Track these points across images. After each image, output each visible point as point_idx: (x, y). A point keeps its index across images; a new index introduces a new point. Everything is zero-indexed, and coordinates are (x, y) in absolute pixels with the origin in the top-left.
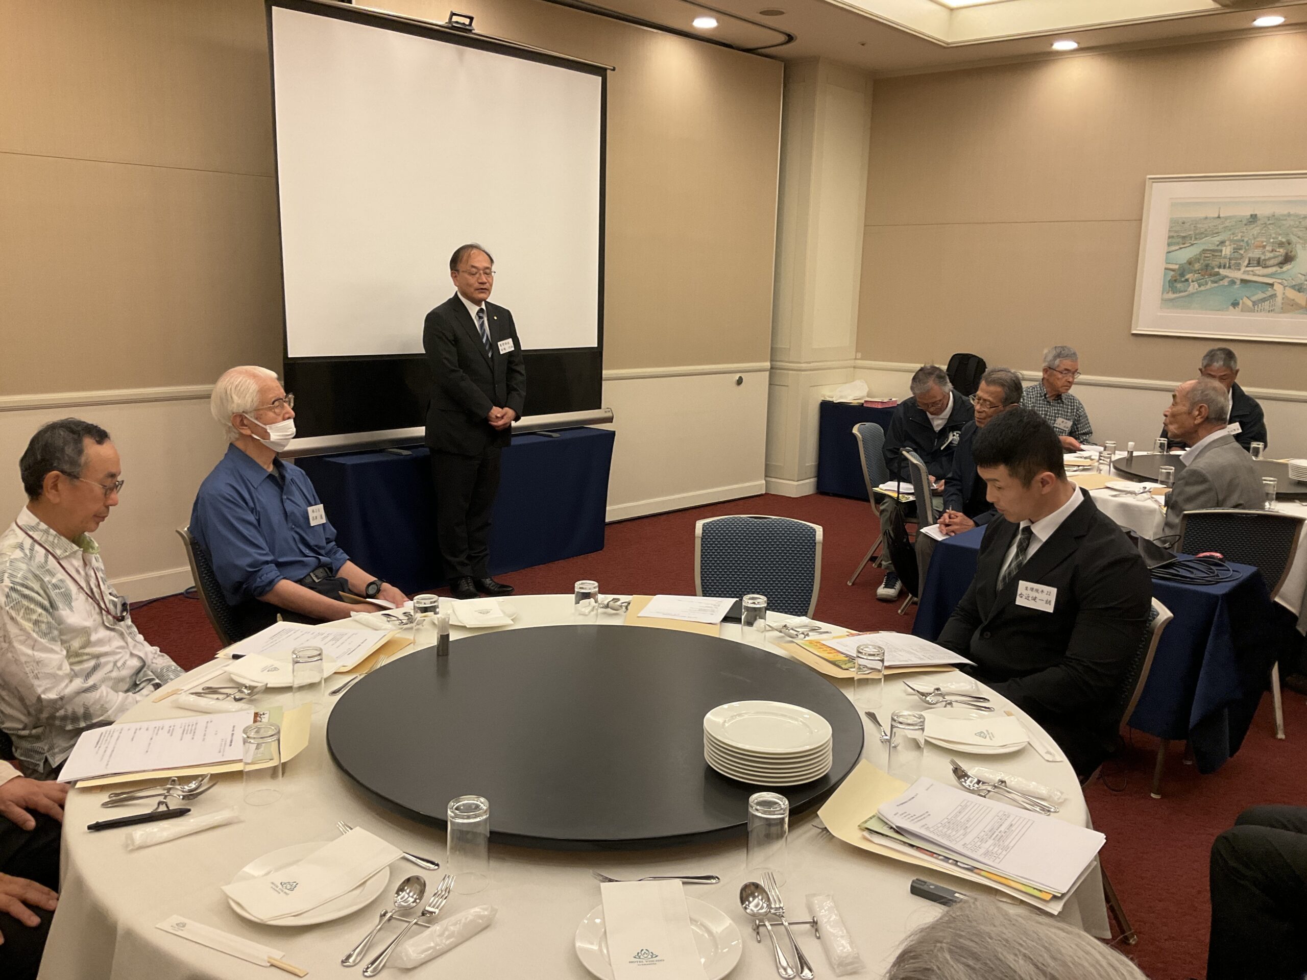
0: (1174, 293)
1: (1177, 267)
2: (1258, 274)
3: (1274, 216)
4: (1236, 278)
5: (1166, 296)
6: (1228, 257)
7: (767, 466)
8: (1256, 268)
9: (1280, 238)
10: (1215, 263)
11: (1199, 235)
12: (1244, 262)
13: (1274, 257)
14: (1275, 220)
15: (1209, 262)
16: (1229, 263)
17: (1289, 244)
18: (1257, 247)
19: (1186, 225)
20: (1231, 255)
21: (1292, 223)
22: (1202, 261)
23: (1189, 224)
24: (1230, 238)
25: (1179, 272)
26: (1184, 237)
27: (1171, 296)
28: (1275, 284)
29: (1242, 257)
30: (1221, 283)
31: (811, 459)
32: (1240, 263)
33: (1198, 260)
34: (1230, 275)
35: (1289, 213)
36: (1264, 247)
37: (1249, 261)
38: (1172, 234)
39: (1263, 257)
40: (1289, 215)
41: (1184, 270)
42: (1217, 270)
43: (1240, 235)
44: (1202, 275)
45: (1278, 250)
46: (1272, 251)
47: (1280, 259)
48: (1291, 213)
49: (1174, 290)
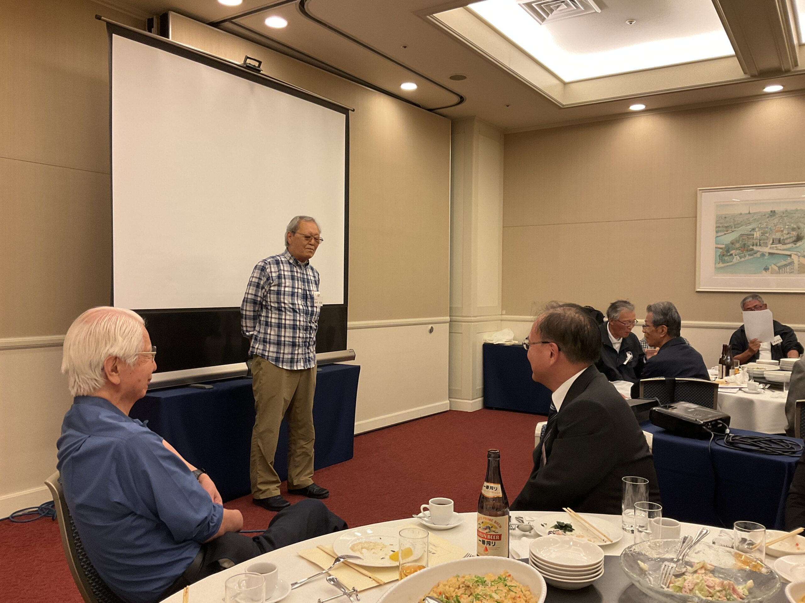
0: (723, 264)
1: (724, 246)
2: (780, 249)
3: (786, 211)
4: (766, 252)
5: (718, 266)
6: (759, 238)
7: (450, 390)
8: (778, 245)
9: (792, 225)
10: (750, 242)
11: (738, 225)
12: (769, 241)
13: (790, 238)
14: (787, 214)
15: (746, 242)
16: (760, 243)
17: (799, 229)
18: (777, 231)
19: (727, 219)
20: (760, 237)
21: (799, 215)
22: (740, 242)
23: (729, 218)
24: (758, 226)
25: (725, 250)
26: (726, 227)
27: (721, 265)
28: (792, 255)
29: (768, 238)
30: (755, 255)
31: (479, 385)
32: (767, 242)
33: (738, 241)
34: (761, 250)
35: (797, 209)
36: (782, 231)
37: (773, 240)
38: (718, 225)
39: (782, 238)
40: (797, 210)
41: (729, 248)
42: (751, 247)
43: (765, 224)
44: (741, 251)
45: (792, 233)
46: (788, 234)
47: (794, 238)
48: (798, 209)
49: (723, 261)
